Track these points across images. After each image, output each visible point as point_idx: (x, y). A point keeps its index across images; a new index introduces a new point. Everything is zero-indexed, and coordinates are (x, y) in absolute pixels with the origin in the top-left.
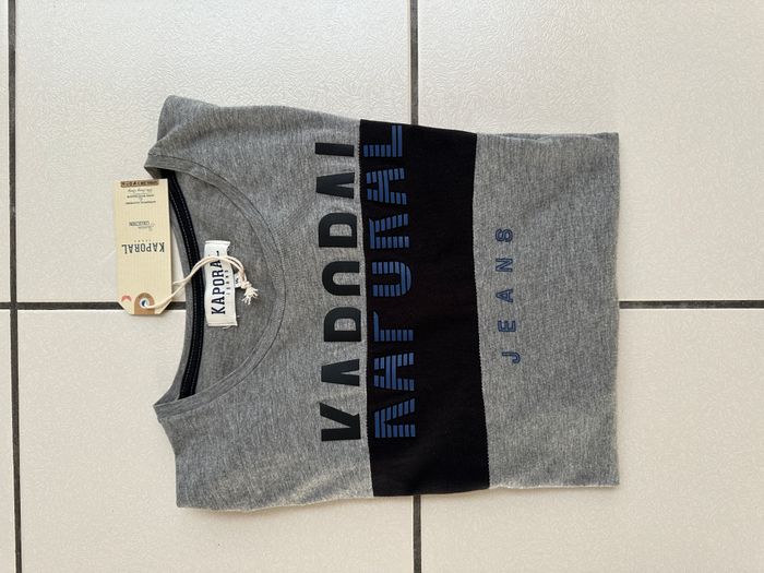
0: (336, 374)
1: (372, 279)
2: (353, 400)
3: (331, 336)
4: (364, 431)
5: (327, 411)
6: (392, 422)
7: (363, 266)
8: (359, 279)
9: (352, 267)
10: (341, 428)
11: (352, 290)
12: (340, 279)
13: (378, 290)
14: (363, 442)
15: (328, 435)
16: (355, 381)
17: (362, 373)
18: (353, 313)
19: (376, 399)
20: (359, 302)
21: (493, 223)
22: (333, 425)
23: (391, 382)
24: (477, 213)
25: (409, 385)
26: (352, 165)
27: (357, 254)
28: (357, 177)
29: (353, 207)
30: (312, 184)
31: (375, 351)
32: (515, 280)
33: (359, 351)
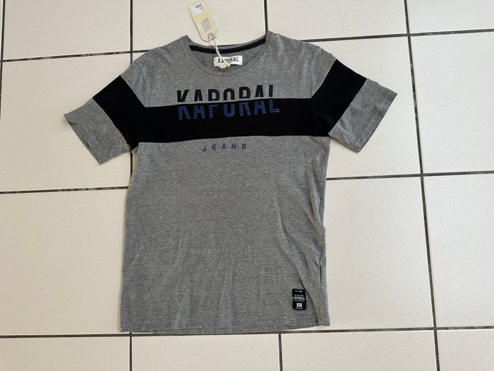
0: (198, 94)
1: (229, 104)
2: (190, 100)
3: (210, 92)
4: (180, 103)
5: (186, 92)
6: (183, 112)
7: (233, 101)
8: (229, 100)
9: (233, 97)
10: (181, 97)
11: (225, 98)
12: (229, 94)
13: (226, 106)
14: (177, 103)
15: (179, 92)
16: (196, 100)
17: (198, 102)
18: (218, 98)
19: (190, 107)
20: (221, 100)
21: (248, 143)
22: (182, 94)
23: (196, 111)
24: (251, 137)
25: (195, 117)
26: (266, 96)
27: (237, 99)
28: (262, 98)
29: (253, 97)
30: (260, 84)
31: (206, 106)
32: (229, 150)
33: (205, 100)
